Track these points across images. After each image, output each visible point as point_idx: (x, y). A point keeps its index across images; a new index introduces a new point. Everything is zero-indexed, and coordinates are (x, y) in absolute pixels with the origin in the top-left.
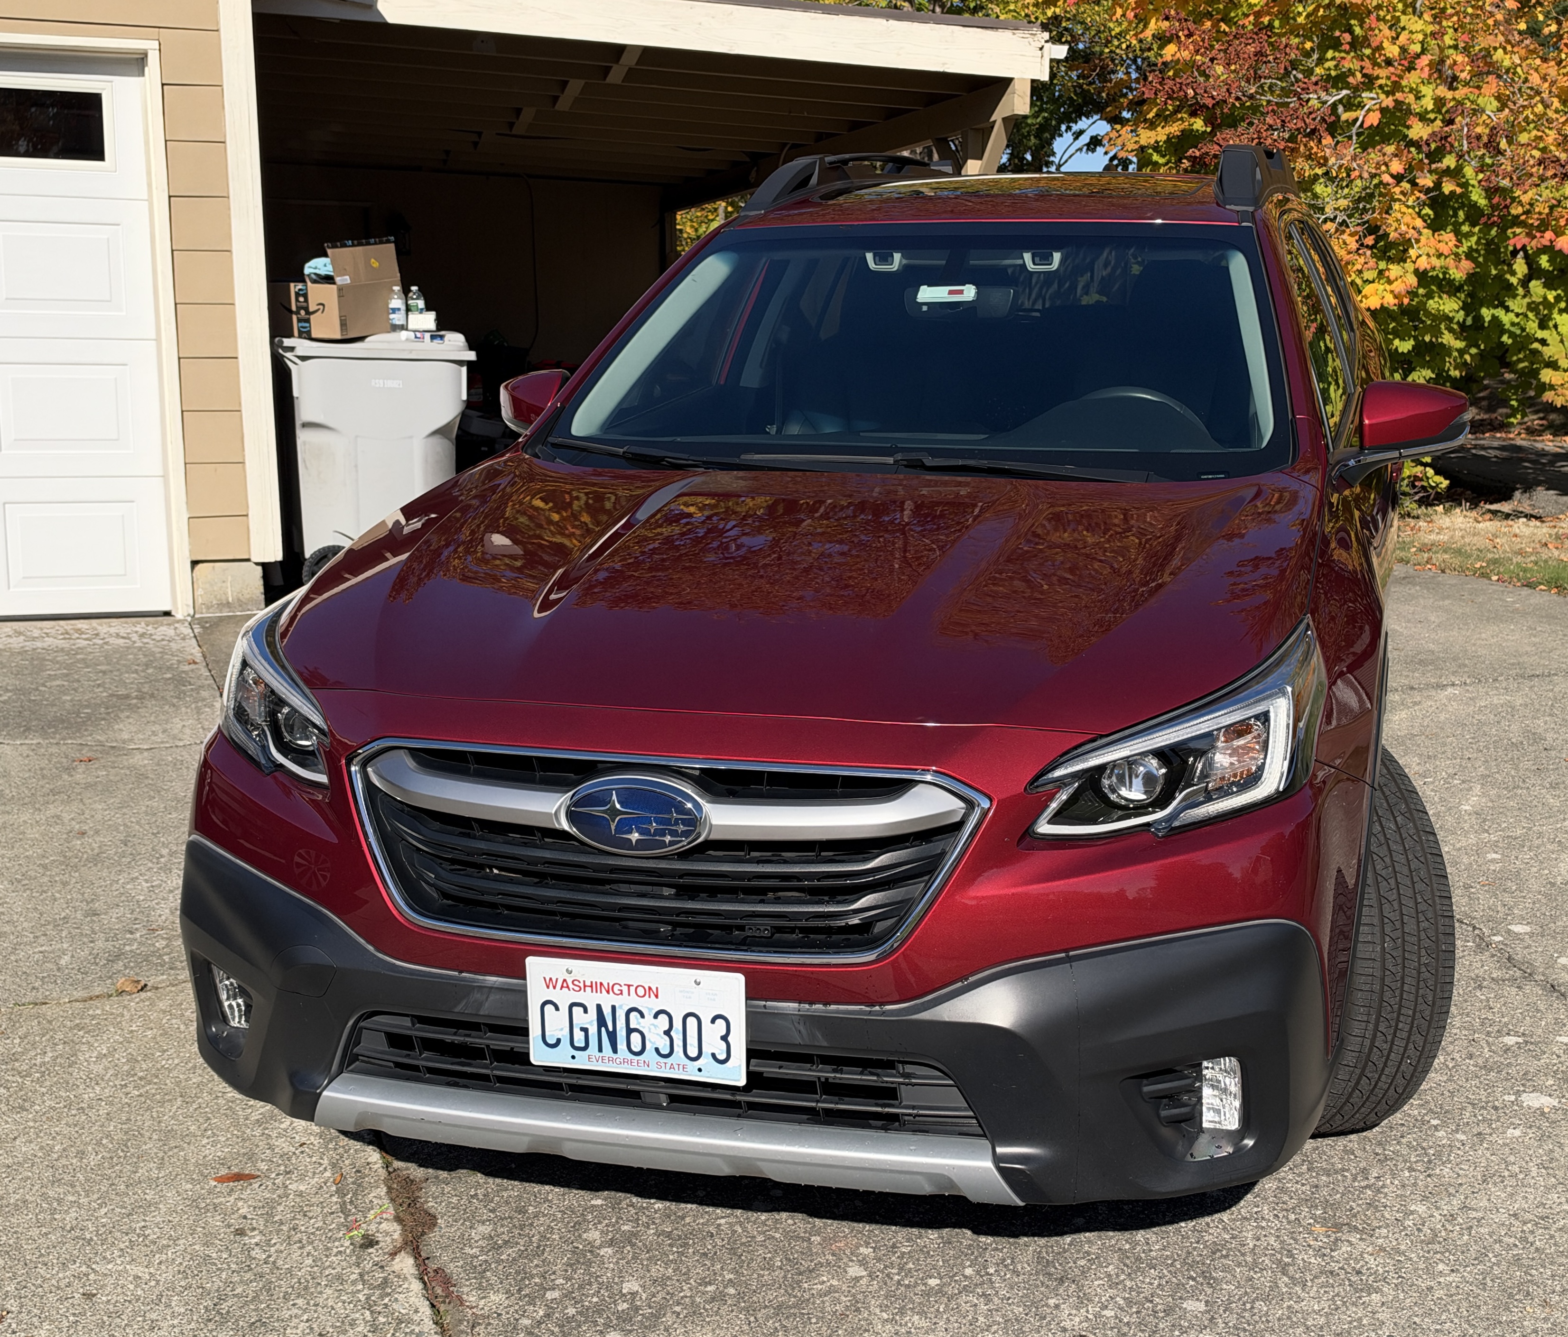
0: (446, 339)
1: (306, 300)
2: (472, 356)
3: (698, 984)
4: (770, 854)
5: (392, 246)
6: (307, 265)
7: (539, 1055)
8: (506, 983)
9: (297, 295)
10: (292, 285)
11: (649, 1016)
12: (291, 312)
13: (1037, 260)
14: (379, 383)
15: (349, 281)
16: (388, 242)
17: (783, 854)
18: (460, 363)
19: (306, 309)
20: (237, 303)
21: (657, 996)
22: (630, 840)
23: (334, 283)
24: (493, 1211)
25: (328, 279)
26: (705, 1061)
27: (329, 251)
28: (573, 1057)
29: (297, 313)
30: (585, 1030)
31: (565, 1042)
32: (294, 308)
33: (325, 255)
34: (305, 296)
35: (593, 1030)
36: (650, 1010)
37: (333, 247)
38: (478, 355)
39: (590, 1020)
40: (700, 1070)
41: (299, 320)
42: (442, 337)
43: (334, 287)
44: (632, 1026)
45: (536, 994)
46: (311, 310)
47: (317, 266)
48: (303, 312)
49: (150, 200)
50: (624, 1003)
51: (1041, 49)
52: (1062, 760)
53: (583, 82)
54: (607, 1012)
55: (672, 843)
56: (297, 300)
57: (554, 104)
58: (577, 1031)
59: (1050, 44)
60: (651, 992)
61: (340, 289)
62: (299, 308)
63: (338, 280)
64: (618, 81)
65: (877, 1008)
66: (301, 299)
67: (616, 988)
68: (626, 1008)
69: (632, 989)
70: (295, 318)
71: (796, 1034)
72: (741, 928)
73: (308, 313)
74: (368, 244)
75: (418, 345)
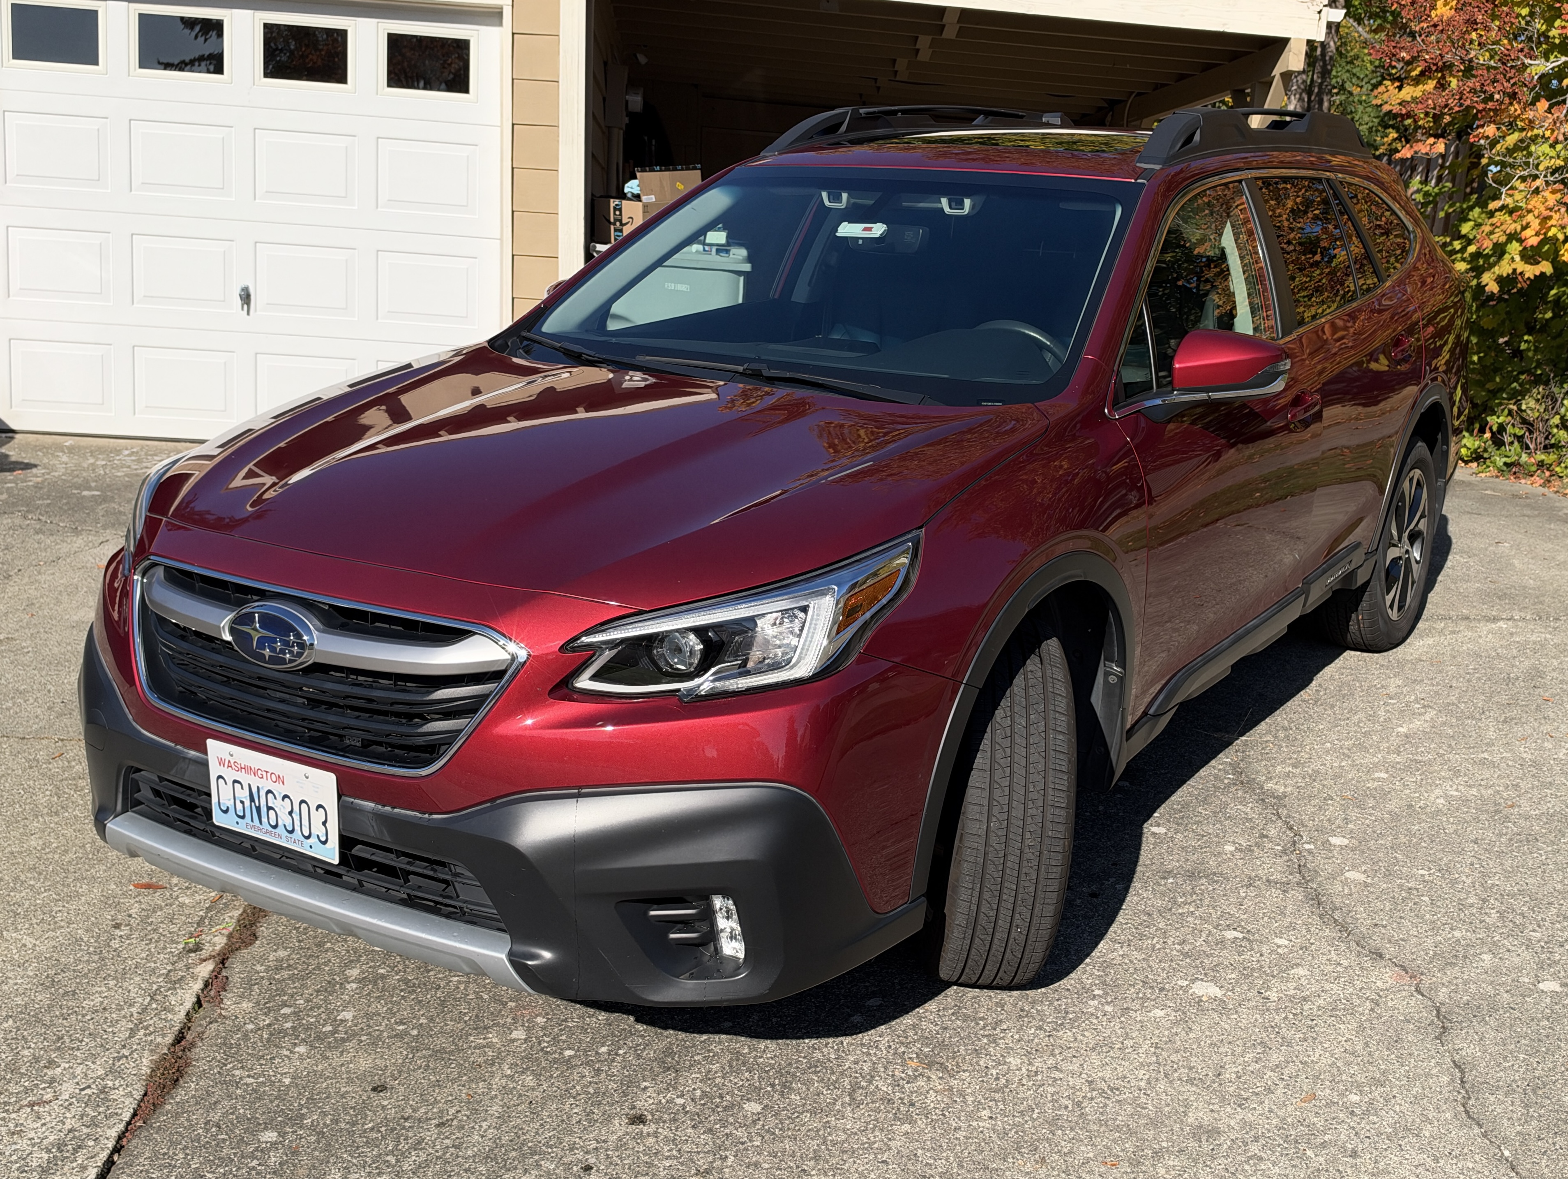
0: (731, 253)
1: (621, 214)
2: (747, 267)
3: (307, 778)
4: (370, 679)
5: (699, 172)
6: (626, 185)
7: (219, 819)
8: (198, 757)
9: (615, 209)
10: (612, 200)
11: (279, 798)
12: (610, 223)
13: (953, 204)
14: (671, 286)
15: (654, 200)
16: (695, 168)
17: (381, 681)
18: (739, 273)
19: (620, 221)
20: (560, 213)
21: (283, 783)
22: (264, 655)
23: (640, 201)
24: (300, 941)
25: (637, 197)
26: (313, 840)
27: (638, 174)
28: (237, 823)
29: (614, 224)
30: (242, 802)
31: (232, 810)
32: (612, 220)
33: (635, 178)
34: (620, 210)
35: (247, 803)
36: (280, 793)
37: (642, 171)
38: (753, 267)
39: (244, 794)
40: (311, 847)
41: (615, 230)
42: (727, 251)
43: (640, 204)
44: (270, 805)
45: (214, 770)
46: (624, 222)
47: (632, 187)
48: (618, 224)
49: (501, 127)
50: (266, 785)
51: (1319, 12)
52: (599, 629)
53: (931, 37)
54: (254, 790)
55: (291, 661)
56: (615, 214)
57: (917, 55)
58: (238, 802)
59: (1327, 8)
60: (279, 779)
61: (645, 206)
62: (616, 220)
63: (644, 198)
64: (953, 36)
65: (427, 816)
66: (618, 213)
67: (259, 772)
68: (266, 790)
69: (269, 774)
70: (612, 227)
71: (371, 829)
72: (341, 737)
73: (622, 225)
74: (676, 170)
75: (706, 257)
